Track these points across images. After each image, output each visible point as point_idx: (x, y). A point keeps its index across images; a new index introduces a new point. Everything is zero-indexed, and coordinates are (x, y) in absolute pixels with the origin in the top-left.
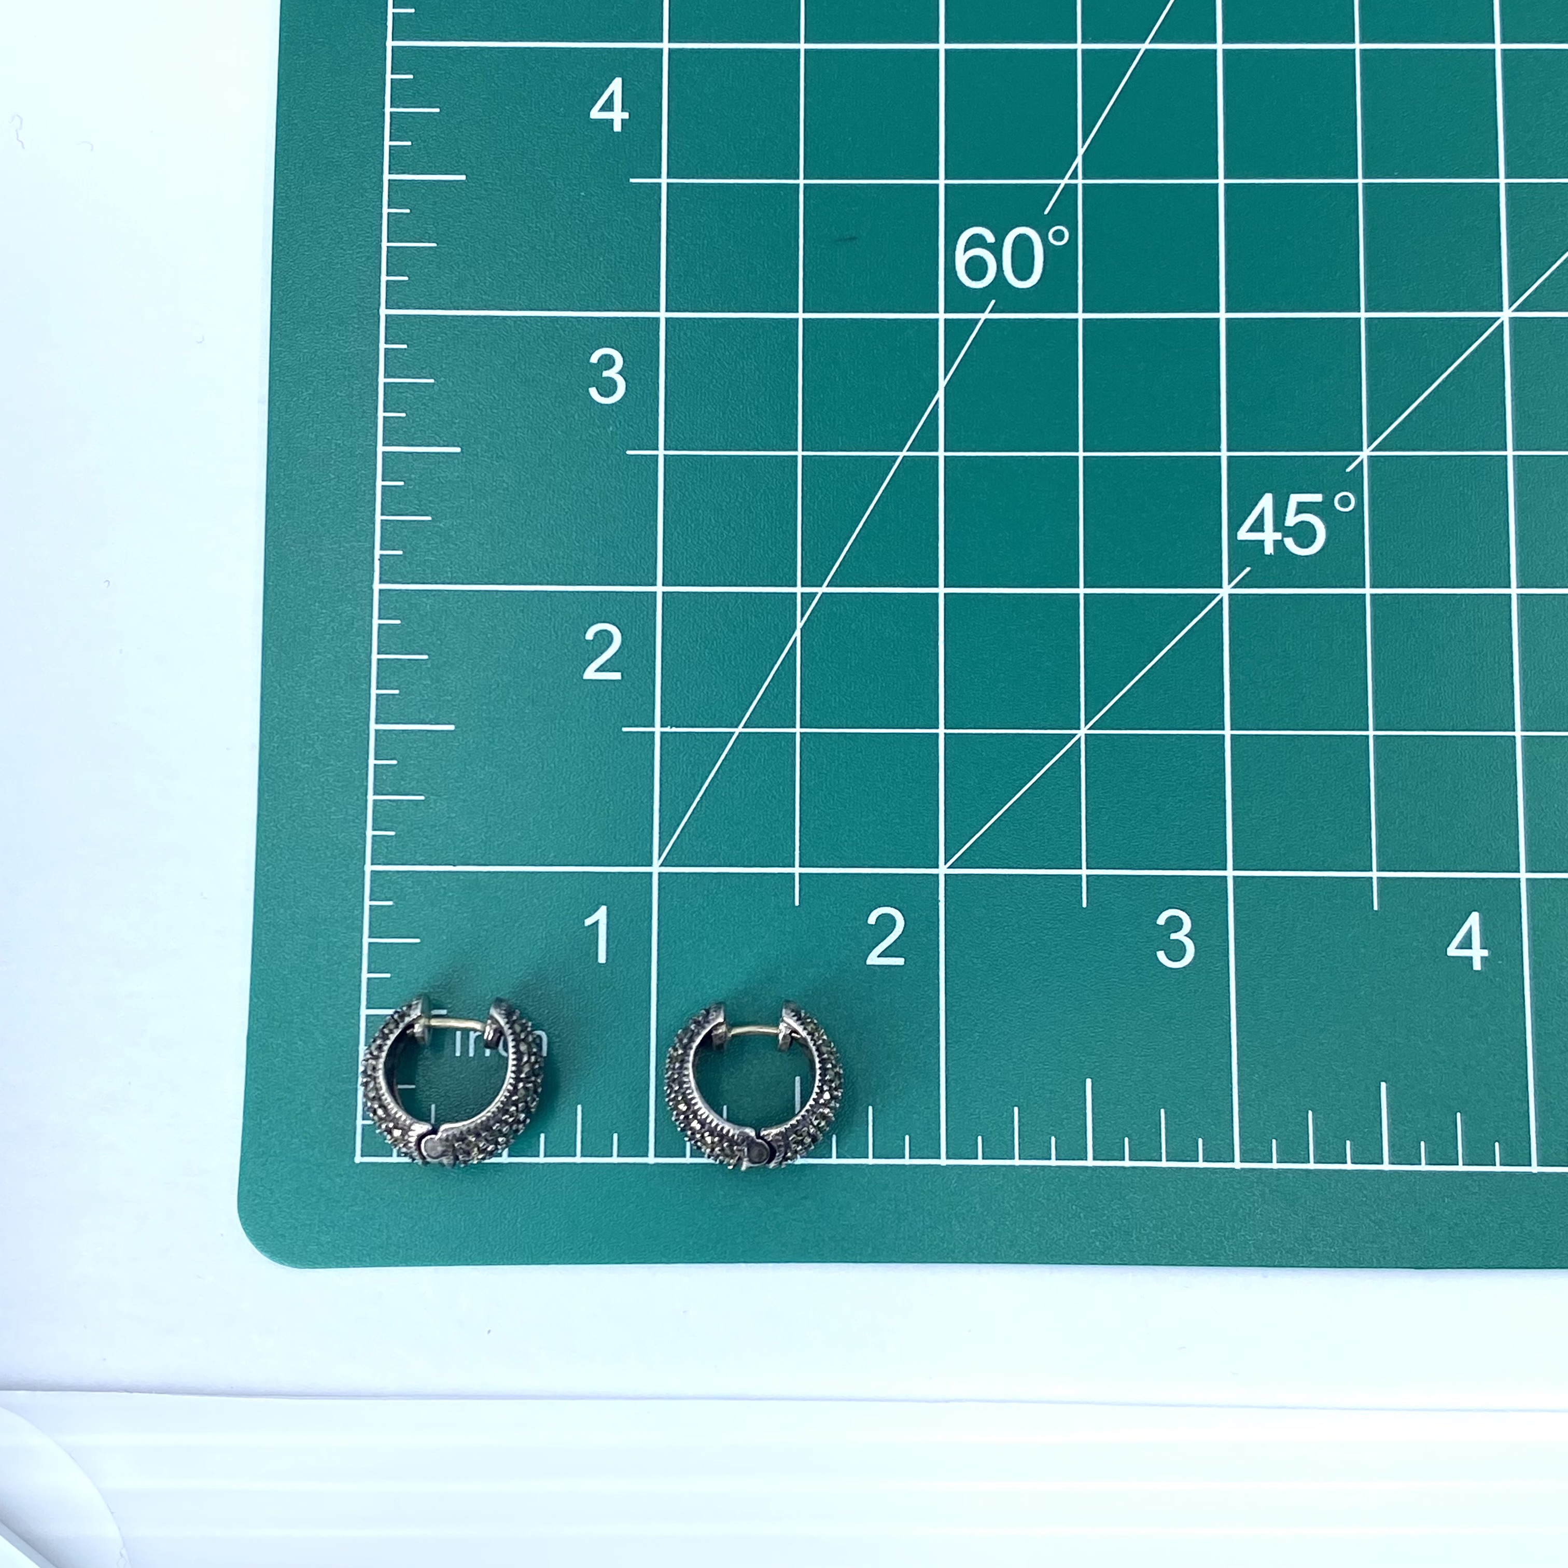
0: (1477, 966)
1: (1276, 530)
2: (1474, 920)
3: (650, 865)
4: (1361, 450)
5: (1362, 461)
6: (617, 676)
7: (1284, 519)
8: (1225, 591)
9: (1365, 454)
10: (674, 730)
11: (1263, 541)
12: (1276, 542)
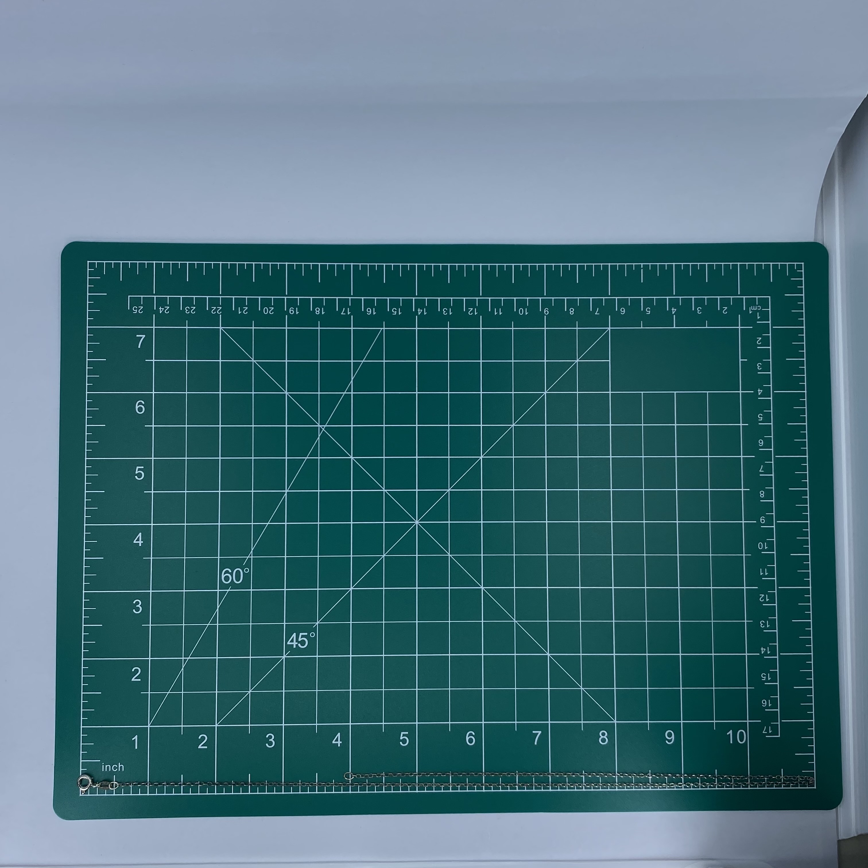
0: (339, 746)
1: (296, 642)
2: (339, 734)
3: (148, 725)
4: (317, 622)
5: (317, 625)
6: (140, 680)
7: (298, 639)
8: (284, 657)
9: (317, 623)
10: (153, 693)
11: (293, 645)
12: (296, 645)
